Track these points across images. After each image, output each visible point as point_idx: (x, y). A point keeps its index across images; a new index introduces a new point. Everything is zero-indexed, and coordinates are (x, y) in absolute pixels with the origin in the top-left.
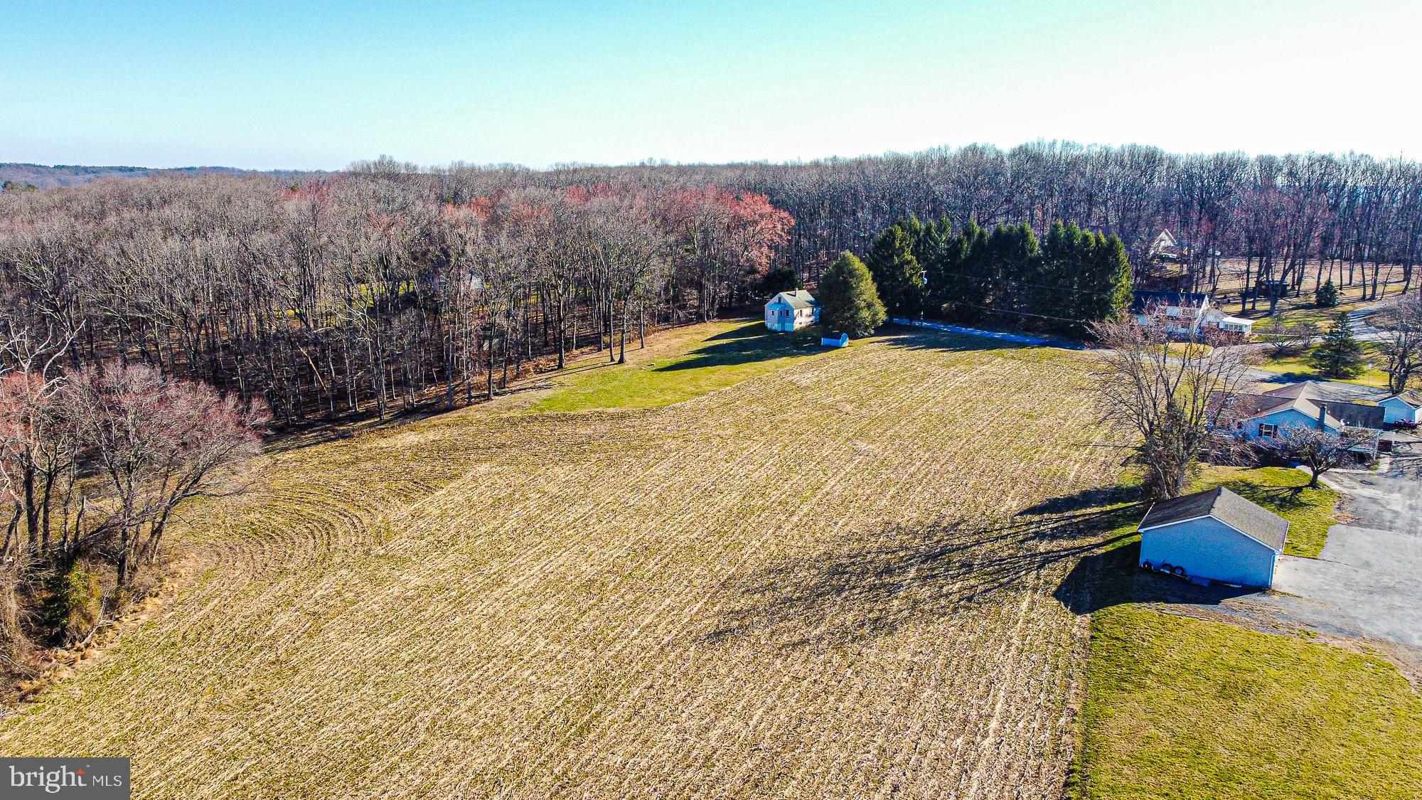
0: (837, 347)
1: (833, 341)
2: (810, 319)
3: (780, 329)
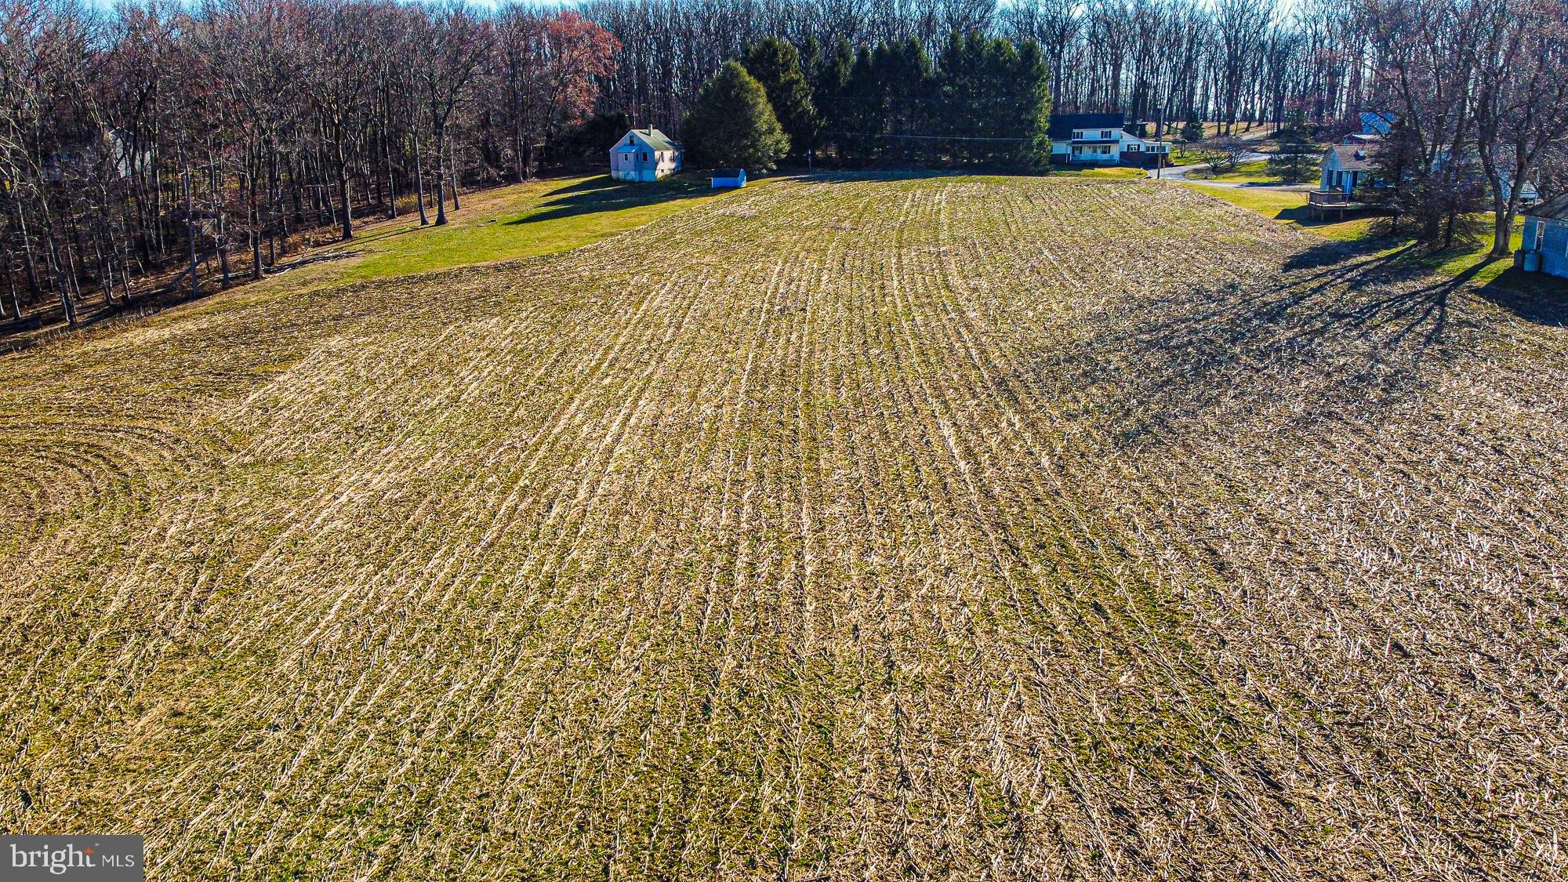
1: (729, 181)
2: (673, 166)
3: (637, 180)
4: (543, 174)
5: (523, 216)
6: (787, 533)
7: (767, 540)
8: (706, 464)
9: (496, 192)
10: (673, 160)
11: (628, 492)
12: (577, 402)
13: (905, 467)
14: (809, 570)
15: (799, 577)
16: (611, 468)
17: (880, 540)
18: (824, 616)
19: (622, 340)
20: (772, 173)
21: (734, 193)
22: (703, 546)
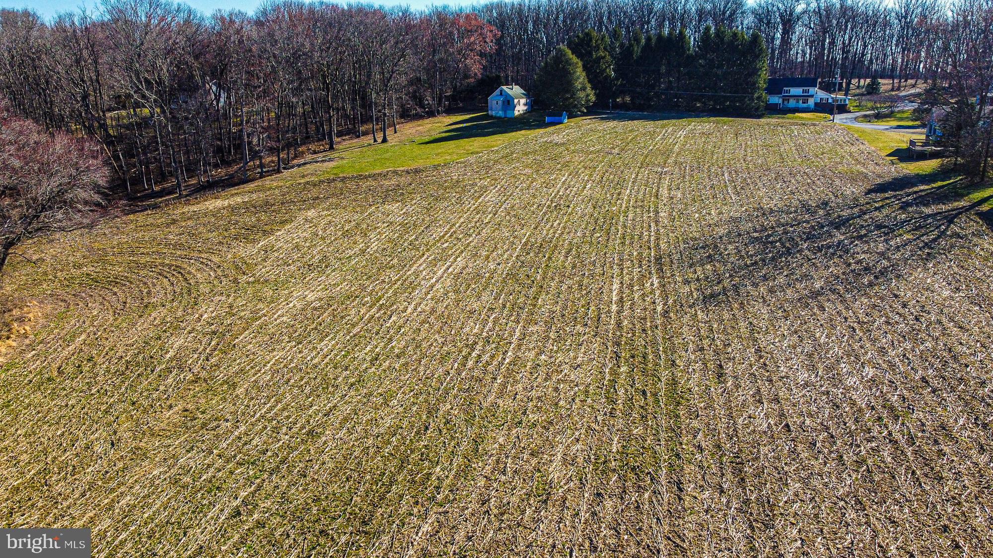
0: (561, 123)
1: (557, 119)
2: (525, 108)
3: (503, 116)
4: (449, 111)
5: (432, 139)
6: (504, 339)
7: (493, 342)
8: (479, 297)
9: (420, 122)
10: (525, 105)
11: (433, 311)
12: (425, 257)
13: (583, 306)
14: (507, 360)
15: (501, 364)
16: (429, 296)
17: (551, 347)
18: (504, 385)
19: (462, 220)
20: (584, 114)
21: (557, 127)
22: (459, 344)
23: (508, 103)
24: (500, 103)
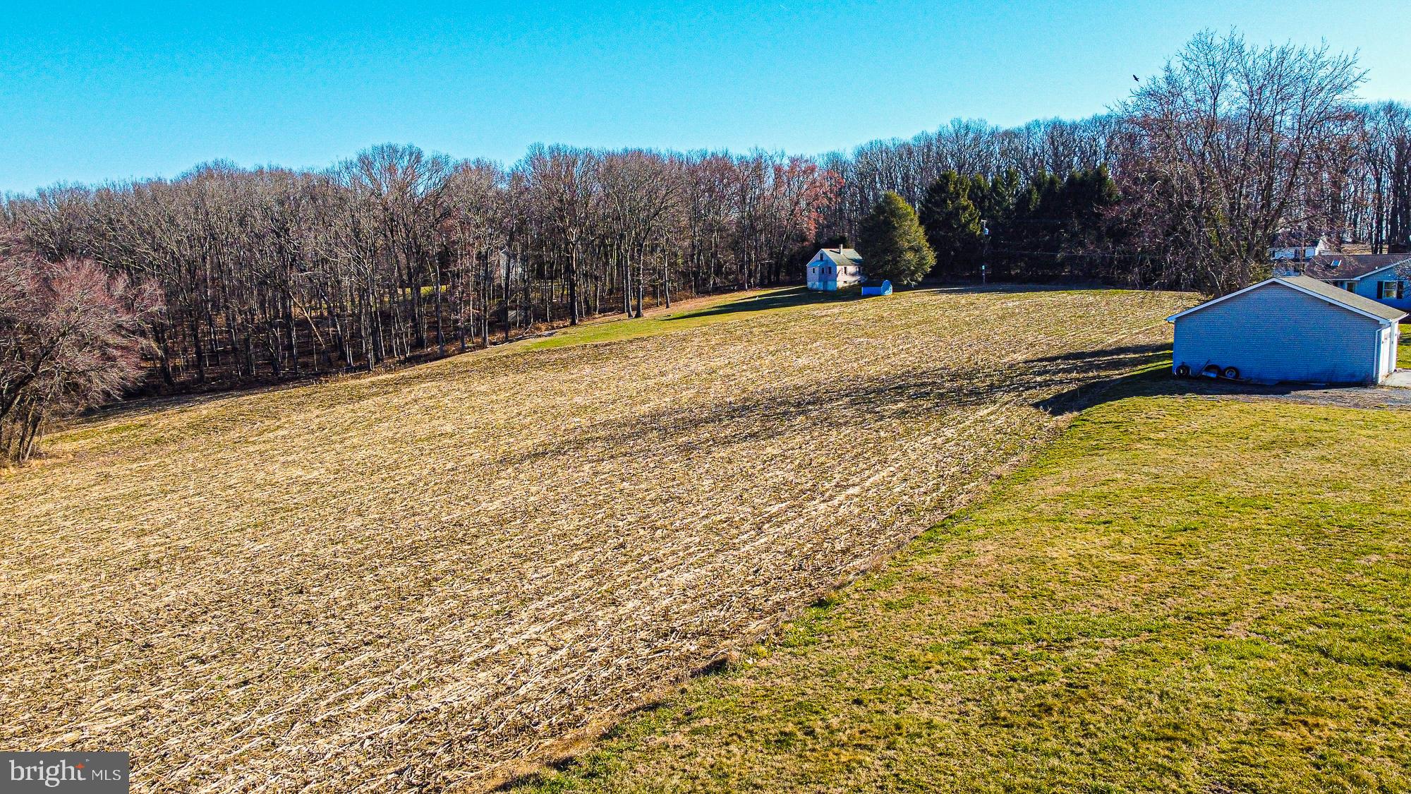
0: (881, 294)
1: (874, 289)
2: (858, 278)
3: (821, 287)
10: (855, 274)
23: (828, 271)
24: (817, 270)
